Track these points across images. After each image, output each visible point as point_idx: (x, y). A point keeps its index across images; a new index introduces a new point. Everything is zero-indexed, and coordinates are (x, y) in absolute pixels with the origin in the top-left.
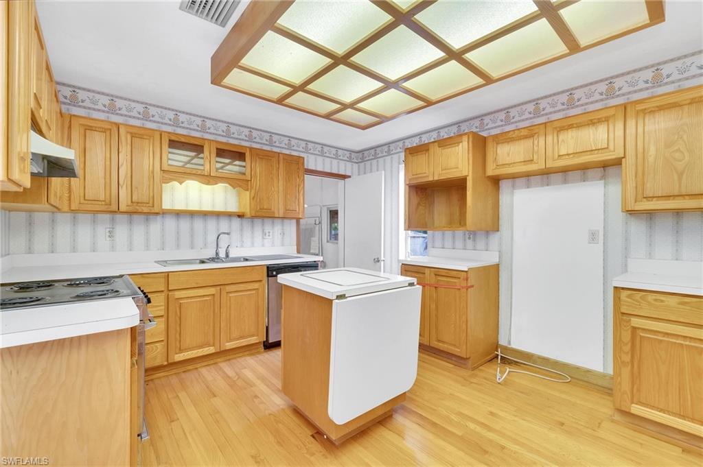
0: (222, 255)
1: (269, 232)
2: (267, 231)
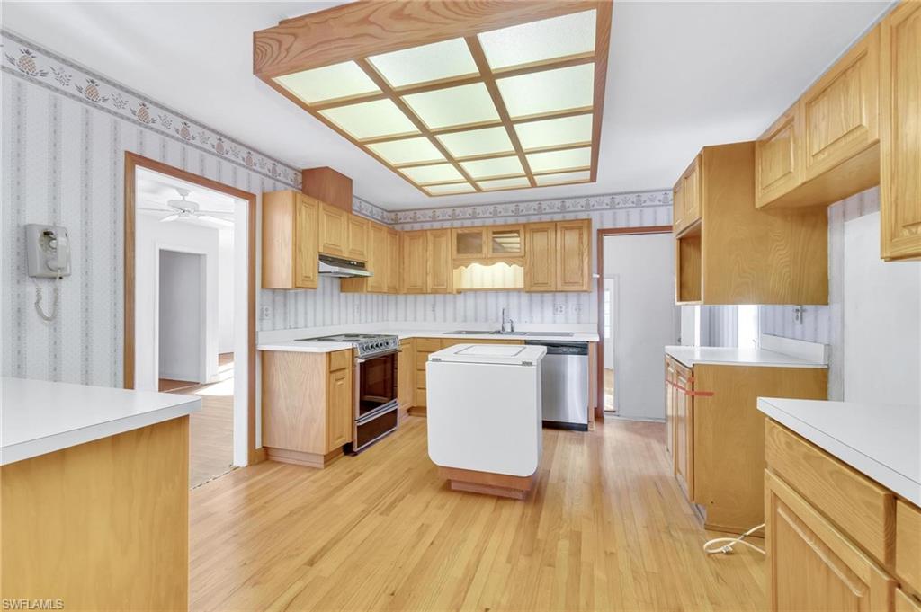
2: (559, 306)
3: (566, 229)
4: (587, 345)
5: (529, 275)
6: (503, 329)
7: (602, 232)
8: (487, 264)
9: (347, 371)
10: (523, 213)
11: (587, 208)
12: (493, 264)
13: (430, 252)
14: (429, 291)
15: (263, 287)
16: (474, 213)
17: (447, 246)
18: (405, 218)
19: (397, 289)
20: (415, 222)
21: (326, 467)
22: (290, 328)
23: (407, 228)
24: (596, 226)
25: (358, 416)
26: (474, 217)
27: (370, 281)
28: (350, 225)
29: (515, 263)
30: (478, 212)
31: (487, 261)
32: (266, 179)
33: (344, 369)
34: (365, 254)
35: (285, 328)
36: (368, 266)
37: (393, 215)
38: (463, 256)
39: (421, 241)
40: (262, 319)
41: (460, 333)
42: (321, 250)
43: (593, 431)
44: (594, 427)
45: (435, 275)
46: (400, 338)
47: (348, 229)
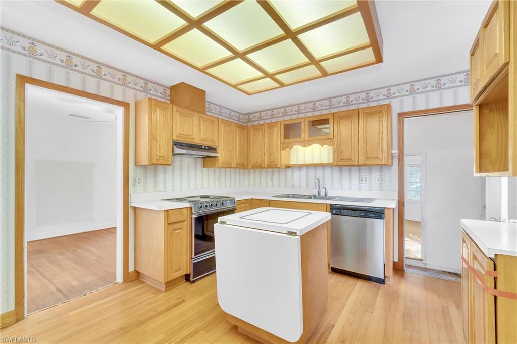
0: (323, 194)
1: (366, 178)
2: (364, 177)
3: (367, 114)
4: (383, 210)
5: (337, 152)
6: (319, 194)
7: (402, 115)
8: (305, 146)
9: (186, 223)
10: (335, 106)
11: (389, 96)
12: (310, 145)
13: (267, 139)
14: (266, 166)
15: (135, 164)
16: (299, 109)
17: (277, 134)
18: (254, 118)
19: (245, 165)
20: (261, 120)
21: (166, 291)
22: (160, 191)
23: (256, 123)
24: (396, 110)
25: (193, 256)
26: (299, 112)
27: (220, 160)
28: (202, 121)
29: (326, 144)
30: (301, 108)
31: (305, 144)
32: (139, 93)
33: (184, 221)
34: (216, 141)
35: (156, 191)
36: (218, 149)
37: (247, 117)
38: (287, 141)
39: (260, 131)
40: (135, 185)
41: (288, 196)
42: (175, 138)
43: (389, 285)
44: (392, 280)
45: (270, 155)
46: (236, 199)
47: (200, 124)
